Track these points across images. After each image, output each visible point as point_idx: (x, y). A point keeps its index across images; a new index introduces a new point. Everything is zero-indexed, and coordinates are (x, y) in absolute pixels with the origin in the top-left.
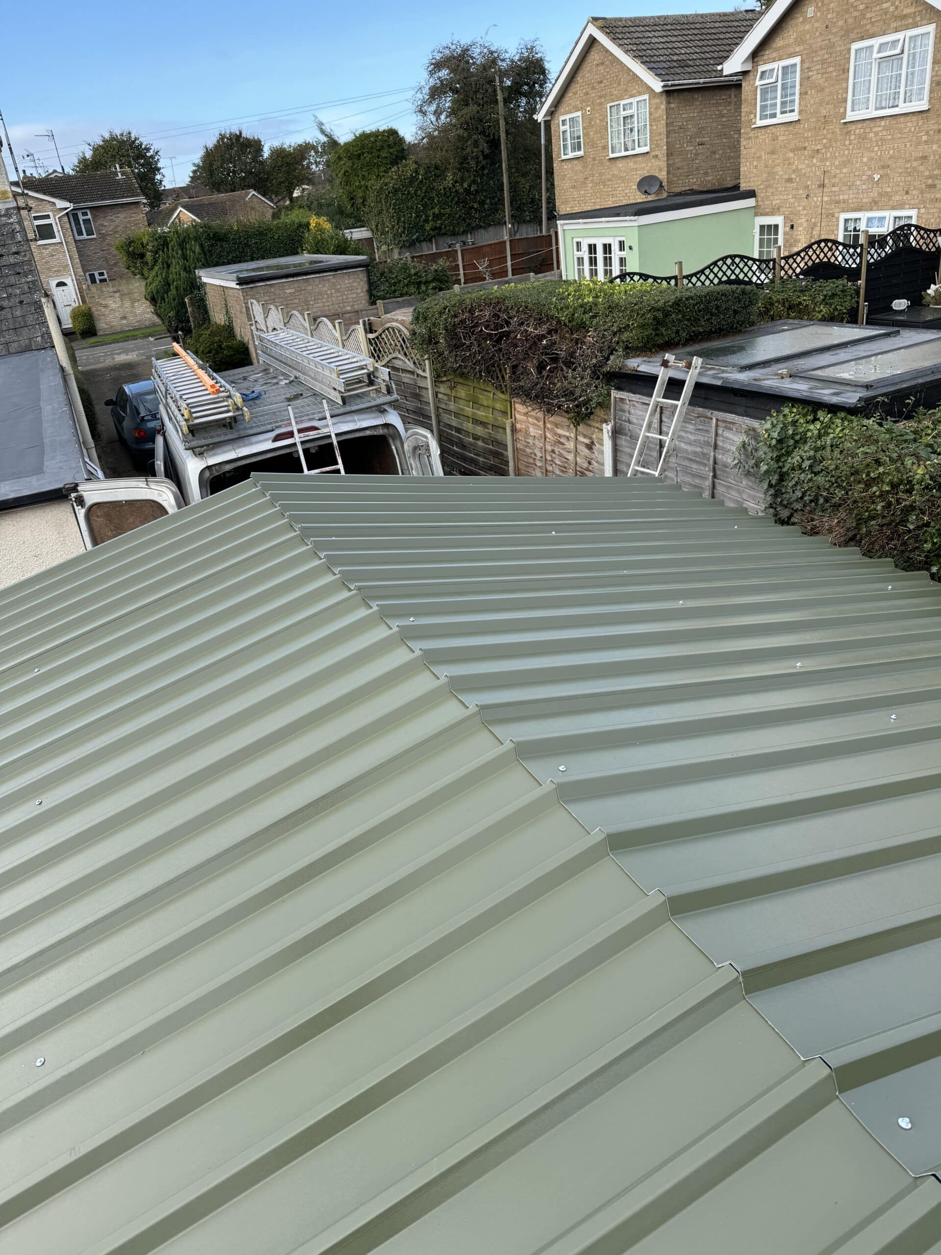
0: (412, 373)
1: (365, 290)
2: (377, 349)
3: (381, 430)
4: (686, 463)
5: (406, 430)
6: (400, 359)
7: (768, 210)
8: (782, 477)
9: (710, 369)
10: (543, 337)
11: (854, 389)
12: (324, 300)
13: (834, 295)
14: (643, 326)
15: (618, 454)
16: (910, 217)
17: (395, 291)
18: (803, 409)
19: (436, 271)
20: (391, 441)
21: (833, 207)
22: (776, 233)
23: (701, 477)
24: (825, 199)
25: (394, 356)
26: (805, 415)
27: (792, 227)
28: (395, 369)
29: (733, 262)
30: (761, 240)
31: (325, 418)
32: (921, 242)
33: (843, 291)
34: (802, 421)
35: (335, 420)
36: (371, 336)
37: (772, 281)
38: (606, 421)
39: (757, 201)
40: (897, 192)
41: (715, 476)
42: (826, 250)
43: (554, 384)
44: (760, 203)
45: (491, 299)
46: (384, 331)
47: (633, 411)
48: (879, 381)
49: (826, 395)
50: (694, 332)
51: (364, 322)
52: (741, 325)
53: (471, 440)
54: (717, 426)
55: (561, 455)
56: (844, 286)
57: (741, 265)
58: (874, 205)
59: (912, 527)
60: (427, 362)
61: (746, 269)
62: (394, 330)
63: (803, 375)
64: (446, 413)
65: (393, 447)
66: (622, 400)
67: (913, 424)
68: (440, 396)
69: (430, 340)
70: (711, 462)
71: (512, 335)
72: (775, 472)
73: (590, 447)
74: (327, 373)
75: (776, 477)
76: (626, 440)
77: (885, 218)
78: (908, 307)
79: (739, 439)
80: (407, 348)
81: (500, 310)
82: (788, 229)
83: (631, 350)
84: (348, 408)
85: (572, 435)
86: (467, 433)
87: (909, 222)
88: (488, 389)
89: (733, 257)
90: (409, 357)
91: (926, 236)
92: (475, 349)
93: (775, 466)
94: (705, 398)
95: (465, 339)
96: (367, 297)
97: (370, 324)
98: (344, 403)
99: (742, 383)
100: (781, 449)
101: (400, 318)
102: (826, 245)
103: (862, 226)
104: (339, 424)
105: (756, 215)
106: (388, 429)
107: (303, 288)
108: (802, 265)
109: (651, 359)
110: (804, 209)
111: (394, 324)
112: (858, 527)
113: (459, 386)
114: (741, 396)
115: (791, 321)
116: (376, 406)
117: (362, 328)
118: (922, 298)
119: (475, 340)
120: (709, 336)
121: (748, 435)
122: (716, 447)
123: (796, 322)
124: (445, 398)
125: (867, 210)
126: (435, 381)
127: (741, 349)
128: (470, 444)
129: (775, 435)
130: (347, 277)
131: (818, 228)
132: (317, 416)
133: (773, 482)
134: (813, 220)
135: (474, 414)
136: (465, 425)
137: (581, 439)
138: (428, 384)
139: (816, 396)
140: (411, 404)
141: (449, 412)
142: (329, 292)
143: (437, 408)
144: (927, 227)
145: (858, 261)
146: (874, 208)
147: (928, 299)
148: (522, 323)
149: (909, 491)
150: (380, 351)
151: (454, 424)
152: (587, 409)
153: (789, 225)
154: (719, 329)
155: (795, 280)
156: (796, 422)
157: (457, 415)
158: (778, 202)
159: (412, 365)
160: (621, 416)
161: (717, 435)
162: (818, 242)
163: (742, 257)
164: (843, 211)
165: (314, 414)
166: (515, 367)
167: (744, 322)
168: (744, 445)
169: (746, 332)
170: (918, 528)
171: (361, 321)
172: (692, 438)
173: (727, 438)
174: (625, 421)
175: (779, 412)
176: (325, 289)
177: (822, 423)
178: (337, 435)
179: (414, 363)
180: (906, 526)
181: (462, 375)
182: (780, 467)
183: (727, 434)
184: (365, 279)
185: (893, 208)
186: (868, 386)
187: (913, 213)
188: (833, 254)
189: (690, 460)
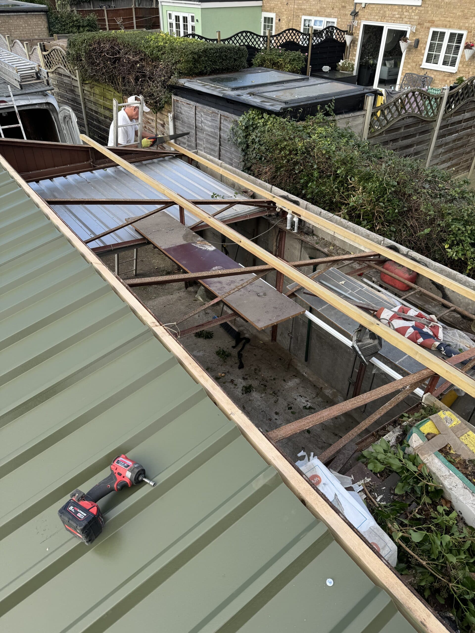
0: (69, 77)
1: (46, 27)
2: (49, 61)
3: (45, 106)
4: (208, 137)
5: (59, 107)
6: (62, 69)
7: (268, 9)
8: (248, 147)
9: (219, 88)
10: (137, 62)
11: (280, 103)
12: (21, 30)
13: (294, 60)
14: (187, 61)
15: (177, 130)
16: (334, 22)
17: (65, 30)
18: (257, 112)
19: (89, 20)
20: (51, 113)
21: (299, 11)
22: (272, 23)
23: (214, 145)
24: (296, 6)
25: (58, 66)
26: (258, 115)
27: (279, 20)
28: (60, 74)
29: (246, 35)
30: (265, 26)
31: (10, 96)
32: (338, 36)
33: (299, 58)
34: (256, 118)
35: (17, 98)
36: (45, 53)
37: (266, 48)
38: (170, 112)
39: (263, 3)
40: (328, 8)
41: (220, 145)
42: (292, 34)
43: (144, 89)
44: (265, 4)
45: (110, 38)
46: (52, 51)
47: (182, 108)
48: (292, 100)
49: (268, 106)
50: (214, 68)
51: (40, 44)
52: (238, 67)
53: (103, 118)
54: (221, 118)
55: (149, 129)
56: (299, 55)
57: (251, 37)
58: (318, 13)
59: (297, 172)
60: (77, 71)
61: (253, 40)
62: (57, 51)
63: (259, 95)
64: (89, 102)
65: (53, 117)
66: (177, 101)
67: (304, 123)
68: (85, 92)
69: (77, 59)
70: (218, 137)
71: (121, 59)
72: (245, 143)
73: (163, 125)
74: (11, 70)
75: (245, 145)
76: (180, 123)
77: (322, 21)
78: (329, 70)
79: (231, 126)
80: (65, 62)
81: (114, 45)
82: (277, 21)
83: (182, 75)
84: (24, 92)
85: (155, 119)
86: (101, 115)
87: (333, 25)
88: (111, 89)
89: (246, 32)
90: (67, 68)
91: (340, 33)
92: (102, 65)
93: (245, 140)
94: (216, 103)
95: (96, 60)
96: (48, 31)
97: (44, 46)
98: (22, 88)
99: (231, 97)
100: (247, 132)
101: (61, 44)
102: (293, 32)
103: (312, 24)
104: (19, 101)
105: (262, 11)
106: (49, 106)
107: (7, 21)
108: (281, 41)
109: (191, 80)
110: (285, 11)
111: (58, 47)
112: (276, 172)
113: (95, 87)
114: (231, 103)
115: (263, 68)
116: (41, 92)
117: (39, 48)
118: (336, 66)
119: (102, 60)
120: (222, 71)
121: (234, 124)
122: (220, 129)
123: (265, 69)
124: (88, 93)
125: (314, 16)
126: (82, 83)
127: (235, 79)
128: (102, 120)
129: (244, 124)
130: (34, 17)
131: (291, 23)
132: (5, 95)
133: (244, 148)
134: (289, 18)
135: (104, 103)
136: (99, 109)
137: (158, 121)
138: (78, 84)
139: (263, 105)
140: (70, 95)
141: (91, 102)
142: (24, 26)
143: (84, 99)
144: (341, 29)
145: (307, 42)
146: (318, 15)
147: (339, 67)
148: (127, 53)
149: (296, 154)
150: (51, 63)
151: (94, 109)
152: (160, 104)
153: (278, 19)
154: (227, 68)
155: (276, 49)
156: (254, 118)
157: (95, 103)
158: (273, 5)
159: (69, 73)
160: (177, 110)
161: (220, 123)
162: (289, 30)
163: (251, 33)
164: (304, 15)
165: (3, 93)
166: (124, 78)
167: (239, 66)
168: (233, 129)
169: (241, 71)
170: (300, 172)
171: (38, 43)
172: (210, 124)
173: (225, 125)
174: (179, 113)
175: (247, 112)
176: (21, 23)
177: (265, 119)
178: (17, 107)
179: (70, 71)
180: (294, 171)
181: (97, 81)
182: (247, 141)
183: (225, 123)
184: (46, 20)
185: (326, 16)
186: (286, 103)
187: (335, 20)
188: (296, 38)
189: (209, 135)
